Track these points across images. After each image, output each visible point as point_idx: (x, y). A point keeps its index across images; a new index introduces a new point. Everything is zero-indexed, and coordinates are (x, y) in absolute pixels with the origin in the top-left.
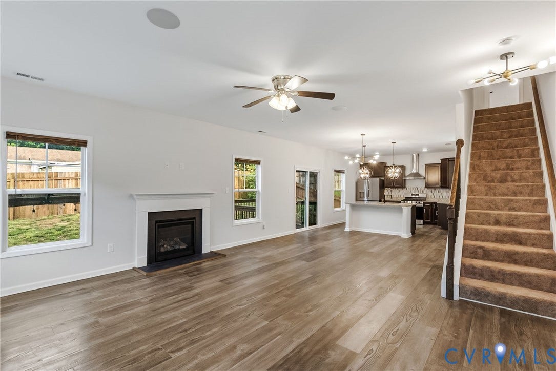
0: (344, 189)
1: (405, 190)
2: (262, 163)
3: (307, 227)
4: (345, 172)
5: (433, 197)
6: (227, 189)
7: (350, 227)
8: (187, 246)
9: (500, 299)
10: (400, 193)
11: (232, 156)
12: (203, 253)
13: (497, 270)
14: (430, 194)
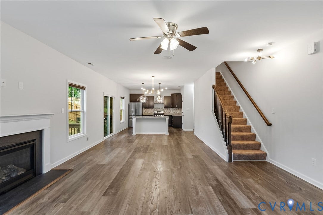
0: (124, 109)
1: (153, 109)
2: (86, 89)
3: (109, 135)
4: (125, 98)
5: (167, 112)
6: (63, 109)
7: (136, 132)
8: (25, 170)
9: (247, 157)
10: (151, 111)
11: (67, 80)
12: (43, 173)
13: (242, 144)
14: (165, 111)
